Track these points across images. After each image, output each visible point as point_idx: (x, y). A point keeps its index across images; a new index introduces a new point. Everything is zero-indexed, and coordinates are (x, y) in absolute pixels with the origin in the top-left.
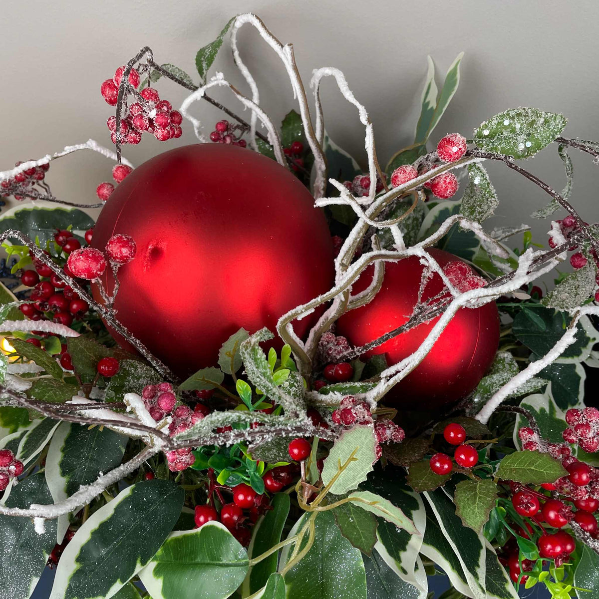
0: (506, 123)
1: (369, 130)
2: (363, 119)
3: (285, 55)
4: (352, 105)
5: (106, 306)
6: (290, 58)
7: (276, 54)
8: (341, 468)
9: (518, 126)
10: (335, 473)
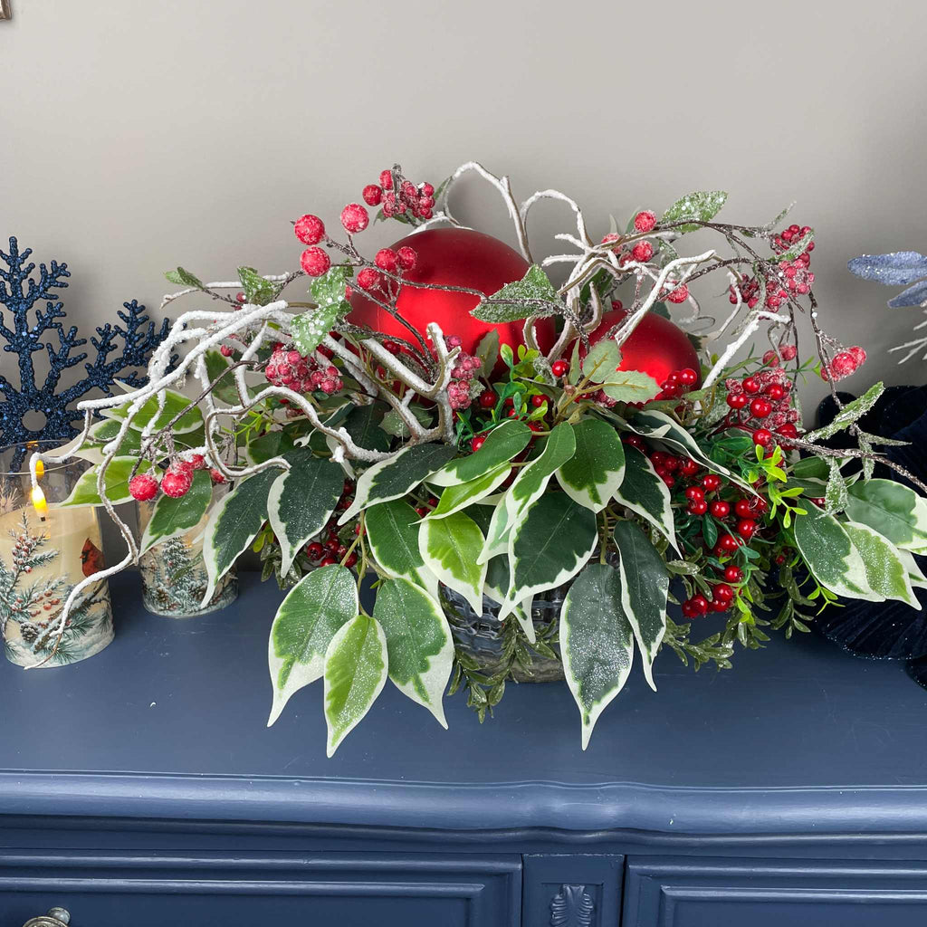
0: (684, 208)
1: (579, 216)
2: (575, 208)
3: (502, 186)
4: (564, 200)
5: (390, 304)
6: (506, 186)
7: (495, 187)
8: (597, 366)
9: (693, 209)
10: (592, 369)
